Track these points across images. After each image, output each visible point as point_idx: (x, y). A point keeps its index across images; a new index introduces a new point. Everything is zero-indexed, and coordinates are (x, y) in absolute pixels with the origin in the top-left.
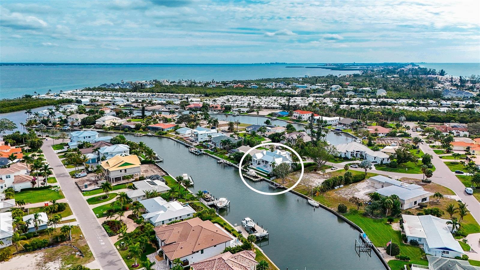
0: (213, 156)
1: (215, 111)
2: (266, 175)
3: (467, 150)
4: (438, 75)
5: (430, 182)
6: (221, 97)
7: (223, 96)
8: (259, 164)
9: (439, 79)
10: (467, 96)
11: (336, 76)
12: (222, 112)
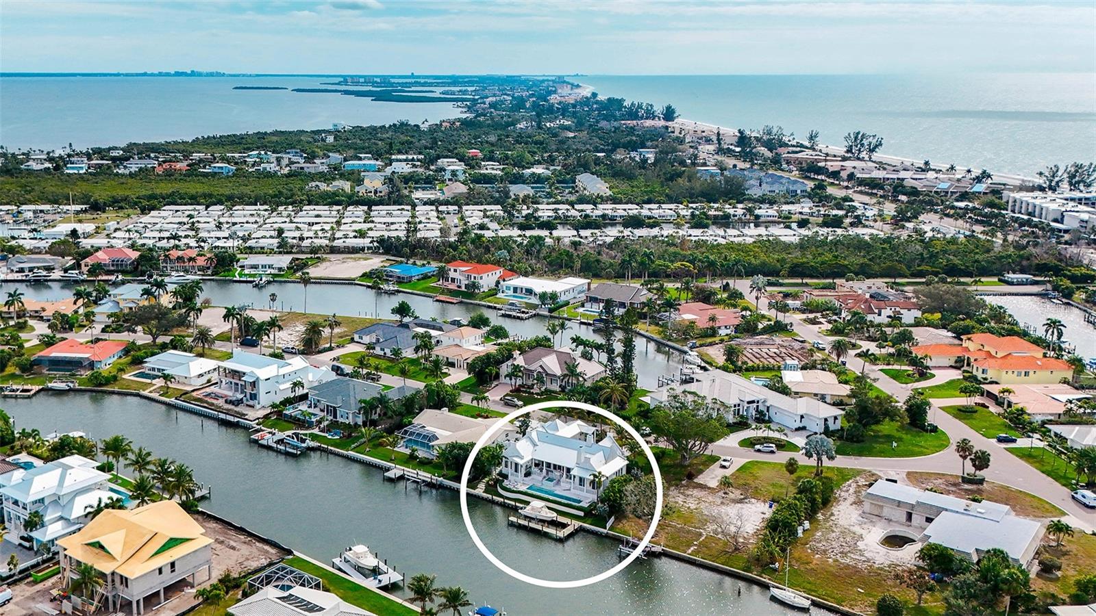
0: (351, 453)
1: (186, 271)
2: (582, 514)
3: (958, 365)
4: (659, 118)
5: (981, 481)
6: (153, 213)
7: (154, 208)
8: (528, 474)
9: (673, 132)
10: (794, 188)
11: (417, 126)
12: (210, 272)
